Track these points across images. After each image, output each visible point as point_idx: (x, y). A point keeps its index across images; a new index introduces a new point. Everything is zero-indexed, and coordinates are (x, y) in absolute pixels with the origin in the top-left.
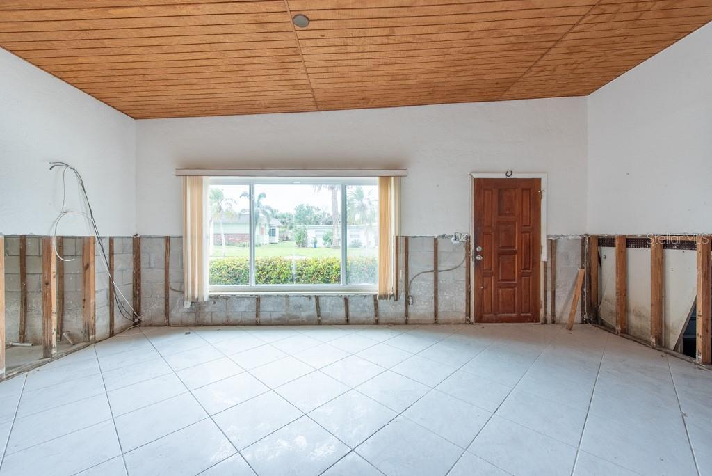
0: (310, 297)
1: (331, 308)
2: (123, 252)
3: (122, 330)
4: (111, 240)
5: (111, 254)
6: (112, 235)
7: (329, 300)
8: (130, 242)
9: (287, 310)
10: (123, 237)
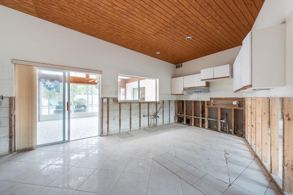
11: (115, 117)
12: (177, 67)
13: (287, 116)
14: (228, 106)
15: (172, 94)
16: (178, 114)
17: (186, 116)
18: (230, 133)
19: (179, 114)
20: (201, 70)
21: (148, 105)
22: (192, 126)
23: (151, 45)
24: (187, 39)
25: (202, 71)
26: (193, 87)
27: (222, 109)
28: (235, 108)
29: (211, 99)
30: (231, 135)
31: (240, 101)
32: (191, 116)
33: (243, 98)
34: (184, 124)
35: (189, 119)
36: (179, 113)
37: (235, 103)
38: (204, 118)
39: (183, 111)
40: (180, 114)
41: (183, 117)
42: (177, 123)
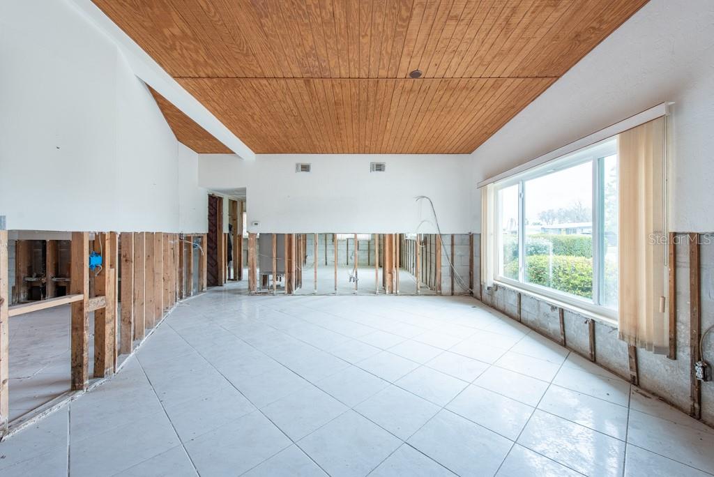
0: (554, 308)
1: (576, 330)
2: (462, 244)
3: (460, 294)
4: (453, 236)
5: (452, 245)
6: (452, 233)
7: (574, 318)
8: (468, 237)
9: (538, 316)
10: (461, 235)
13: (124, 257)
16: (30, 279)
17: (55, 279)
19: (31, 277)
32: (67, 280)
36: (34, 274)
39: (45, 267)
41: (44, 285)
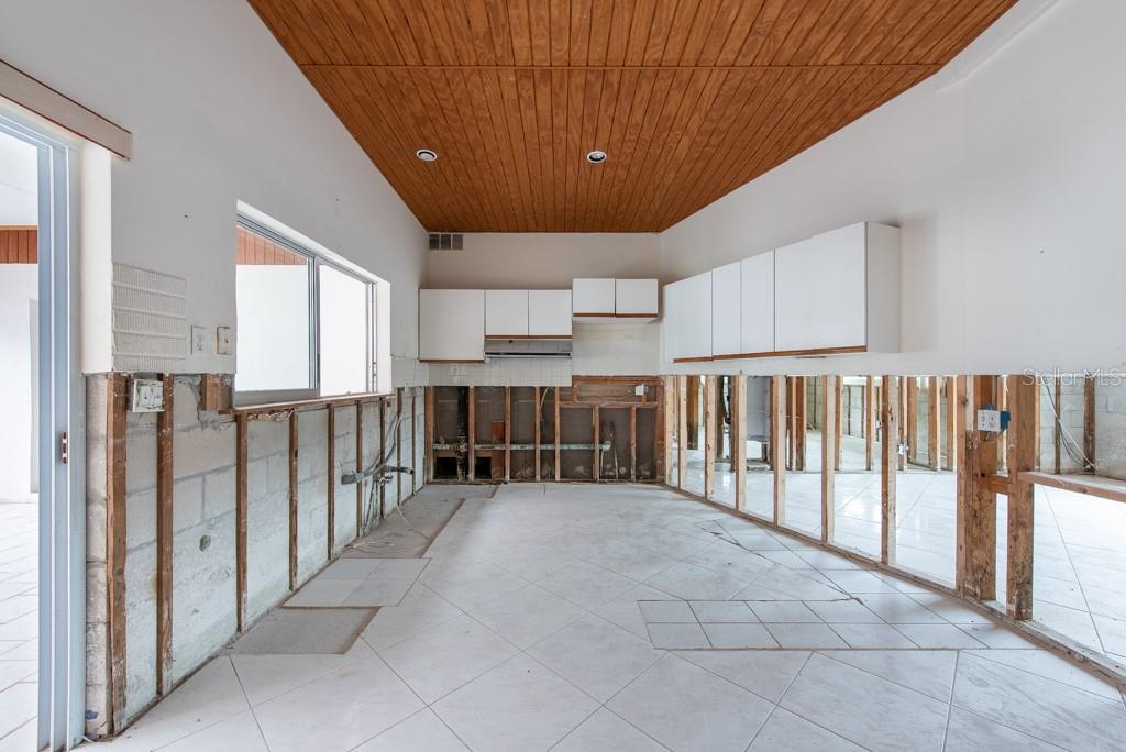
5: (1058, 393)
11: (211, 527)
12: (433, 243)
14: (623, 401)
15: (421, 361)
16: (438, 447)
17: (478, 447)
18: (625, 478)
19: (439, 443)
20: (575, 280)
21: (359, 413)
22: (506, 483)
23: (450, 105)
24: (591, 158)
25: (577, 282)
26: (528, 337)
27: (601, 410)
28: (640, 405)
29: (575, 379)
30: (630, 484)
31: (652, 384)
32: (497, 448)
33: (657, 377)
34: (471, 483)
35: (489, 459)
36: (441, 439)
37: (640, 390)
38: (549, 447)
39: (465, 428)
40: (447, 442)
41: (465, 455)
42: (433, 483)
